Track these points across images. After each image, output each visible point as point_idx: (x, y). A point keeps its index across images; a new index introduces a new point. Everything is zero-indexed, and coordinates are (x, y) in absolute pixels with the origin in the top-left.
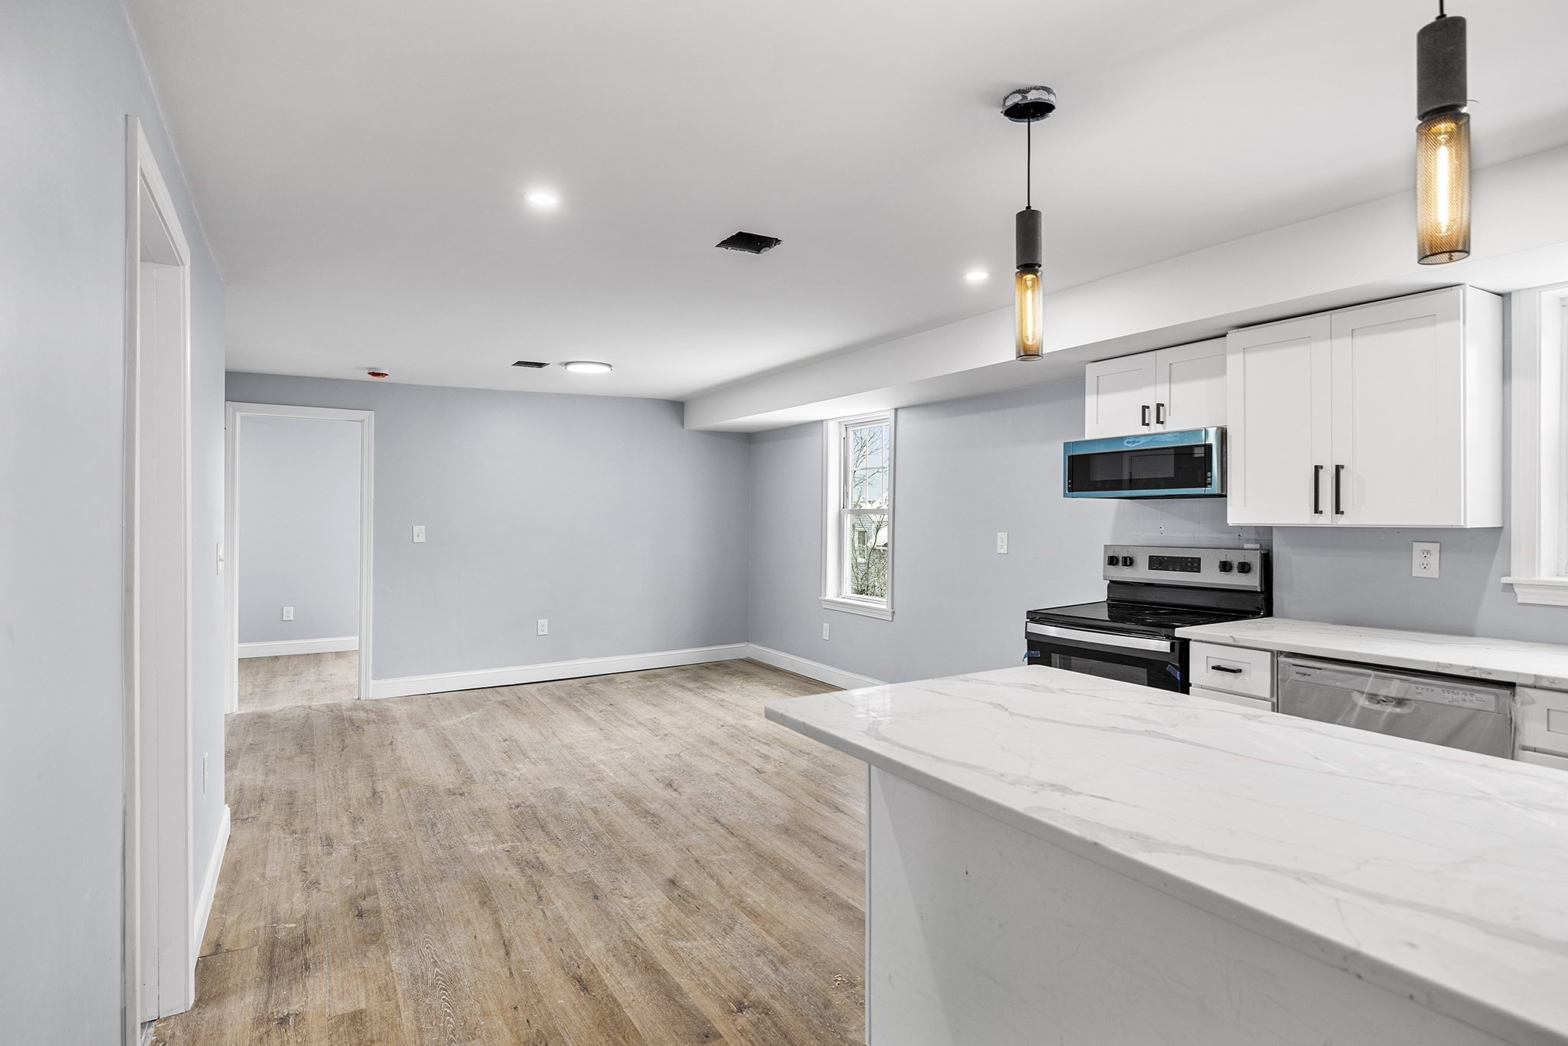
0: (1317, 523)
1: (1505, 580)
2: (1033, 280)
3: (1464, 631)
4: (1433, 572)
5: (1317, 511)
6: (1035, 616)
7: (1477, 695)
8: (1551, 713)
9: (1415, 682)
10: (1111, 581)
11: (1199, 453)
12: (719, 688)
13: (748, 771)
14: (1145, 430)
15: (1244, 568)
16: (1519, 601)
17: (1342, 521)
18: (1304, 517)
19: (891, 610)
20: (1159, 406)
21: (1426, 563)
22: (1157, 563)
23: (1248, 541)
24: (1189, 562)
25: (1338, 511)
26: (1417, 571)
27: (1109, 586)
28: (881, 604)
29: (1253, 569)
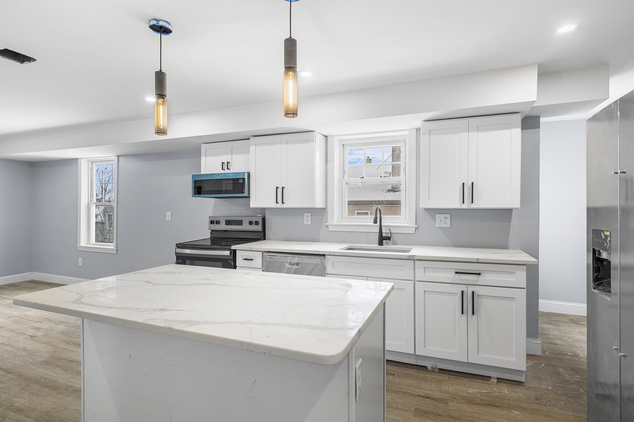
0: (277, 206)
1: (326, 224)
2: (163, 101)
3: (316, 240)
4: (309, 223)
5: (277, 202)
6: (179, 246)
7: (316, 259)
8: (333, 262)
9: (301, 257)
10: (212, 230)
11: (241, 181)
12: (9, 298)
13: (25, 338)
14: (223, 172)
15: (257, 223)
16: (330, 230)
17: (284, 206)
18: (274, 205)
19: (116, 249)
20: (228, 163)
21: (307, 219)
22: (228, 222)
23: (259, 214)
24: (239, 222)
25: (283, 203)
26: (305, 223)
27: (211, 232)
28: (111, 246)
29: (259, 224)
